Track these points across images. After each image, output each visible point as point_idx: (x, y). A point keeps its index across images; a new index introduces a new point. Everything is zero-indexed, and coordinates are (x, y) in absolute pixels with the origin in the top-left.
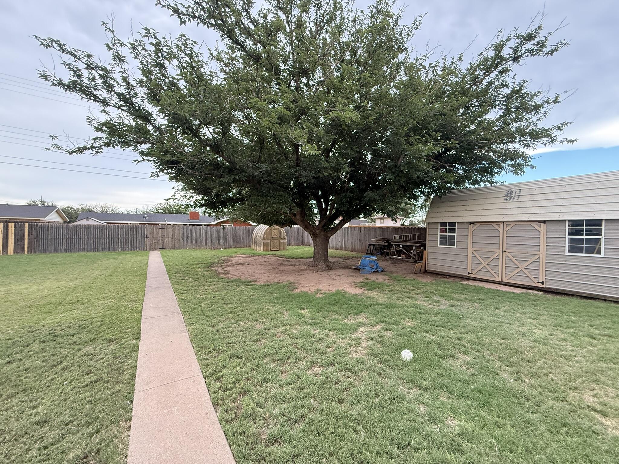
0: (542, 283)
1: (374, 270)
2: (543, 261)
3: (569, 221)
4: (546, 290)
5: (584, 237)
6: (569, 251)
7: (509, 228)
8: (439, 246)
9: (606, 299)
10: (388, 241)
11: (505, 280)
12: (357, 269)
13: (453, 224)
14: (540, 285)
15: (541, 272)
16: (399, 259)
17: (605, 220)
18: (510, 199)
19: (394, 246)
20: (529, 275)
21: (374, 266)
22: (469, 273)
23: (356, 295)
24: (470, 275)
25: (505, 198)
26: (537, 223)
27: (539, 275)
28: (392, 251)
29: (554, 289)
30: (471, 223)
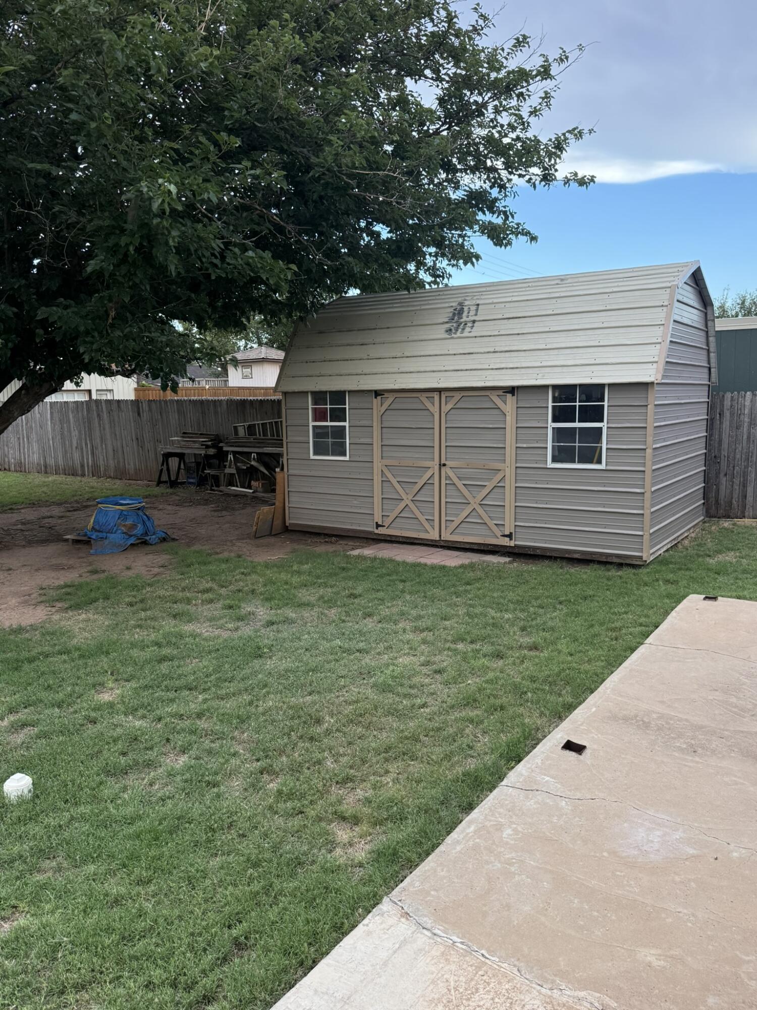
0: (510, 536)
1: (132, 540)
2: (510, 484)
3: (555, 387)
4: (516, 551)
5: (577, 425)
6: (555, 460)
7: (450, 406)
8: (312, 457)
9: (609, 560)
10: (217, 441)
11: (447, 536)
12: (83, 542)
13: (339, 396)
14: (506, 542)
15: (507, 508)
16: (245, 495)
17: (610, 385)
18: (457, 330)
19: (230, 457)
20: (487, 520)
21: (134, 526)
22: (378, 526)
23: (20, 630)
24: (381, 531)
25: (448, 326)
26: (500, 393)
27: (503, 519)
28: (227, 471)
29: (529, 547)
30: (377, 393)
